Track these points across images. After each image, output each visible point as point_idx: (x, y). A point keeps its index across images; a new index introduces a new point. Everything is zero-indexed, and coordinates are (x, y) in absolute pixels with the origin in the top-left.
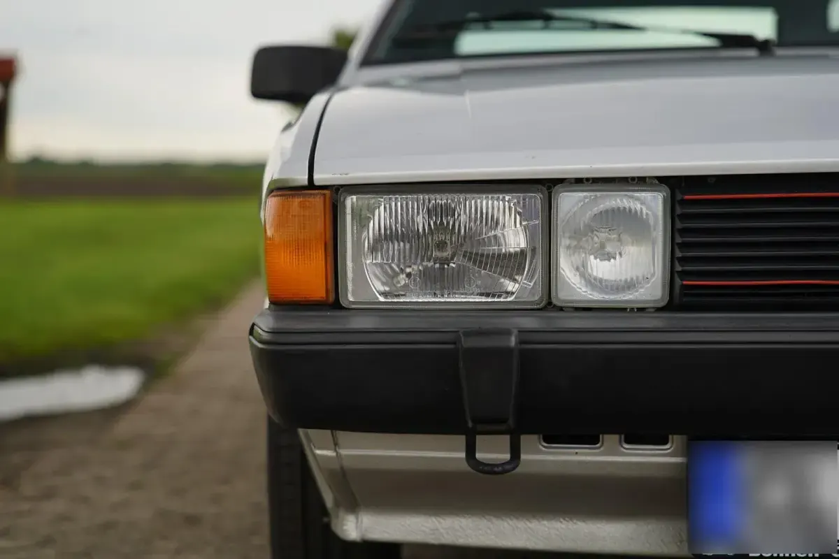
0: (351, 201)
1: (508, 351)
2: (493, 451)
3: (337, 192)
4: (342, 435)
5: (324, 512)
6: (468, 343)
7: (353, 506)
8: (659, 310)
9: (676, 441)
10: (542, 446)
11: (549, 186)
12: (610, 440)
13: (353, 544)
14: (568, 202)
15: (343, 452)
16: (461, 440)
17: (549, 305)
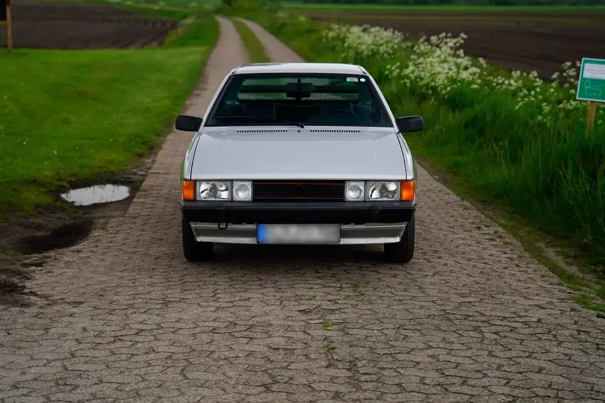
0: (198, 183)
1: (223, 210)
2: (223, 226)
3: (195, 181)
4: (197, 223)
5: (194, 237)
6: (216, 209)
7: (199, 235)
8: (252, 202)
9: (256, 224)
10: (232, 225)
11: (232, 181)
12: (244, 224)
13: (199, 242)
14: (235, 183)
15: (197, 225)
16: (217, 224)
17: (232, 201)
